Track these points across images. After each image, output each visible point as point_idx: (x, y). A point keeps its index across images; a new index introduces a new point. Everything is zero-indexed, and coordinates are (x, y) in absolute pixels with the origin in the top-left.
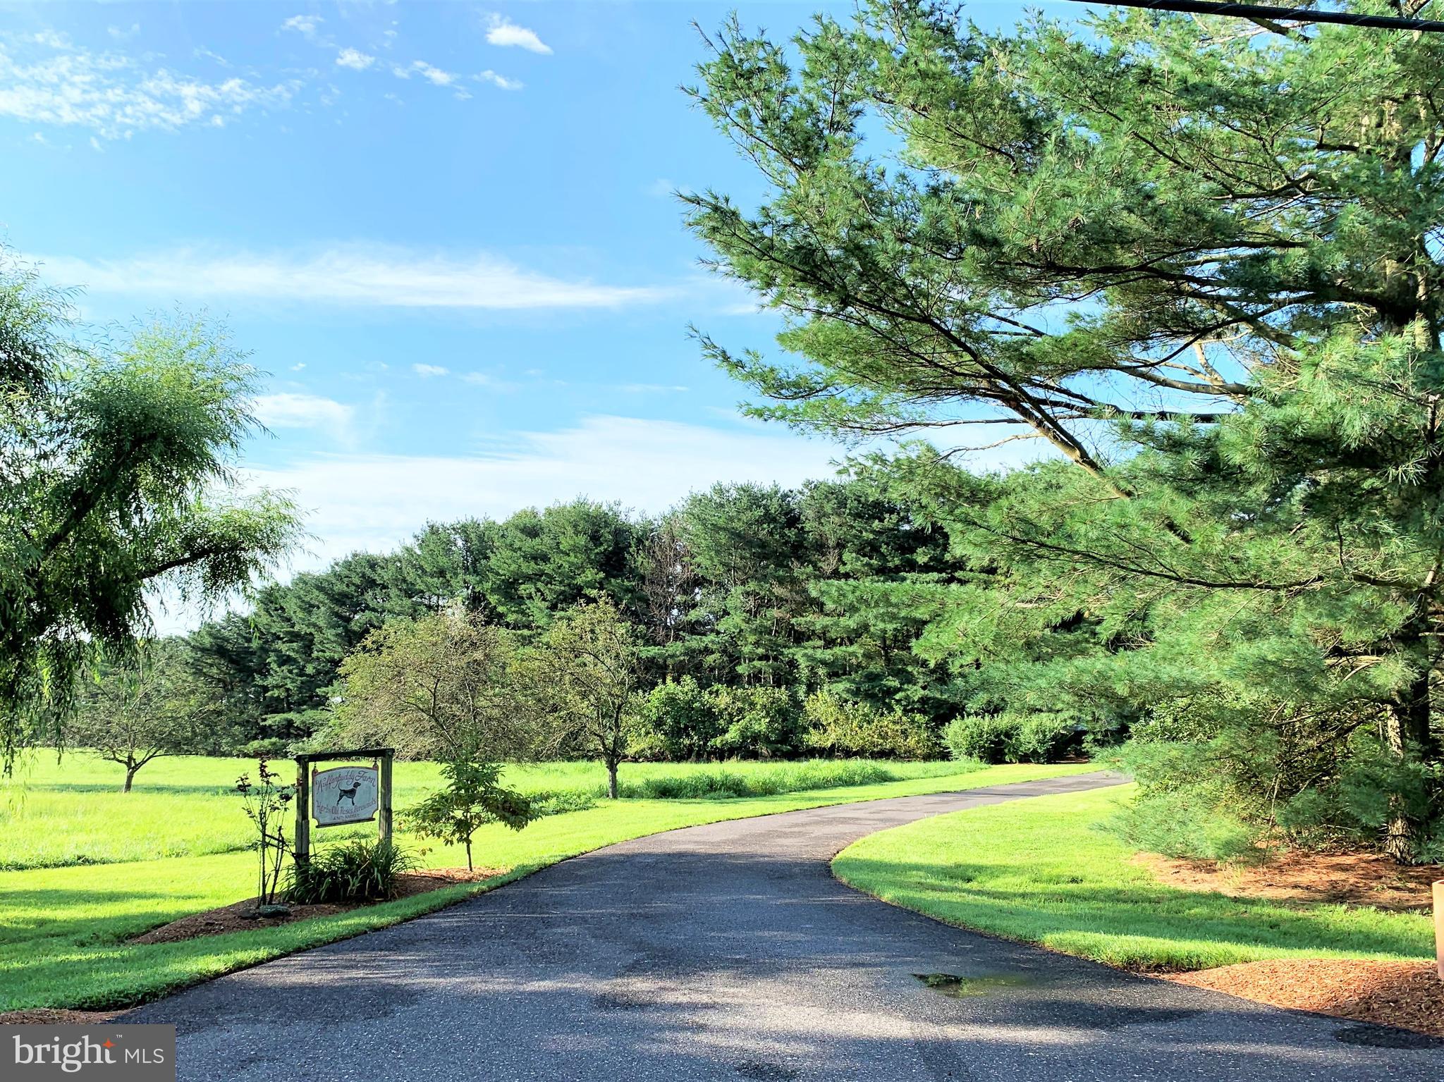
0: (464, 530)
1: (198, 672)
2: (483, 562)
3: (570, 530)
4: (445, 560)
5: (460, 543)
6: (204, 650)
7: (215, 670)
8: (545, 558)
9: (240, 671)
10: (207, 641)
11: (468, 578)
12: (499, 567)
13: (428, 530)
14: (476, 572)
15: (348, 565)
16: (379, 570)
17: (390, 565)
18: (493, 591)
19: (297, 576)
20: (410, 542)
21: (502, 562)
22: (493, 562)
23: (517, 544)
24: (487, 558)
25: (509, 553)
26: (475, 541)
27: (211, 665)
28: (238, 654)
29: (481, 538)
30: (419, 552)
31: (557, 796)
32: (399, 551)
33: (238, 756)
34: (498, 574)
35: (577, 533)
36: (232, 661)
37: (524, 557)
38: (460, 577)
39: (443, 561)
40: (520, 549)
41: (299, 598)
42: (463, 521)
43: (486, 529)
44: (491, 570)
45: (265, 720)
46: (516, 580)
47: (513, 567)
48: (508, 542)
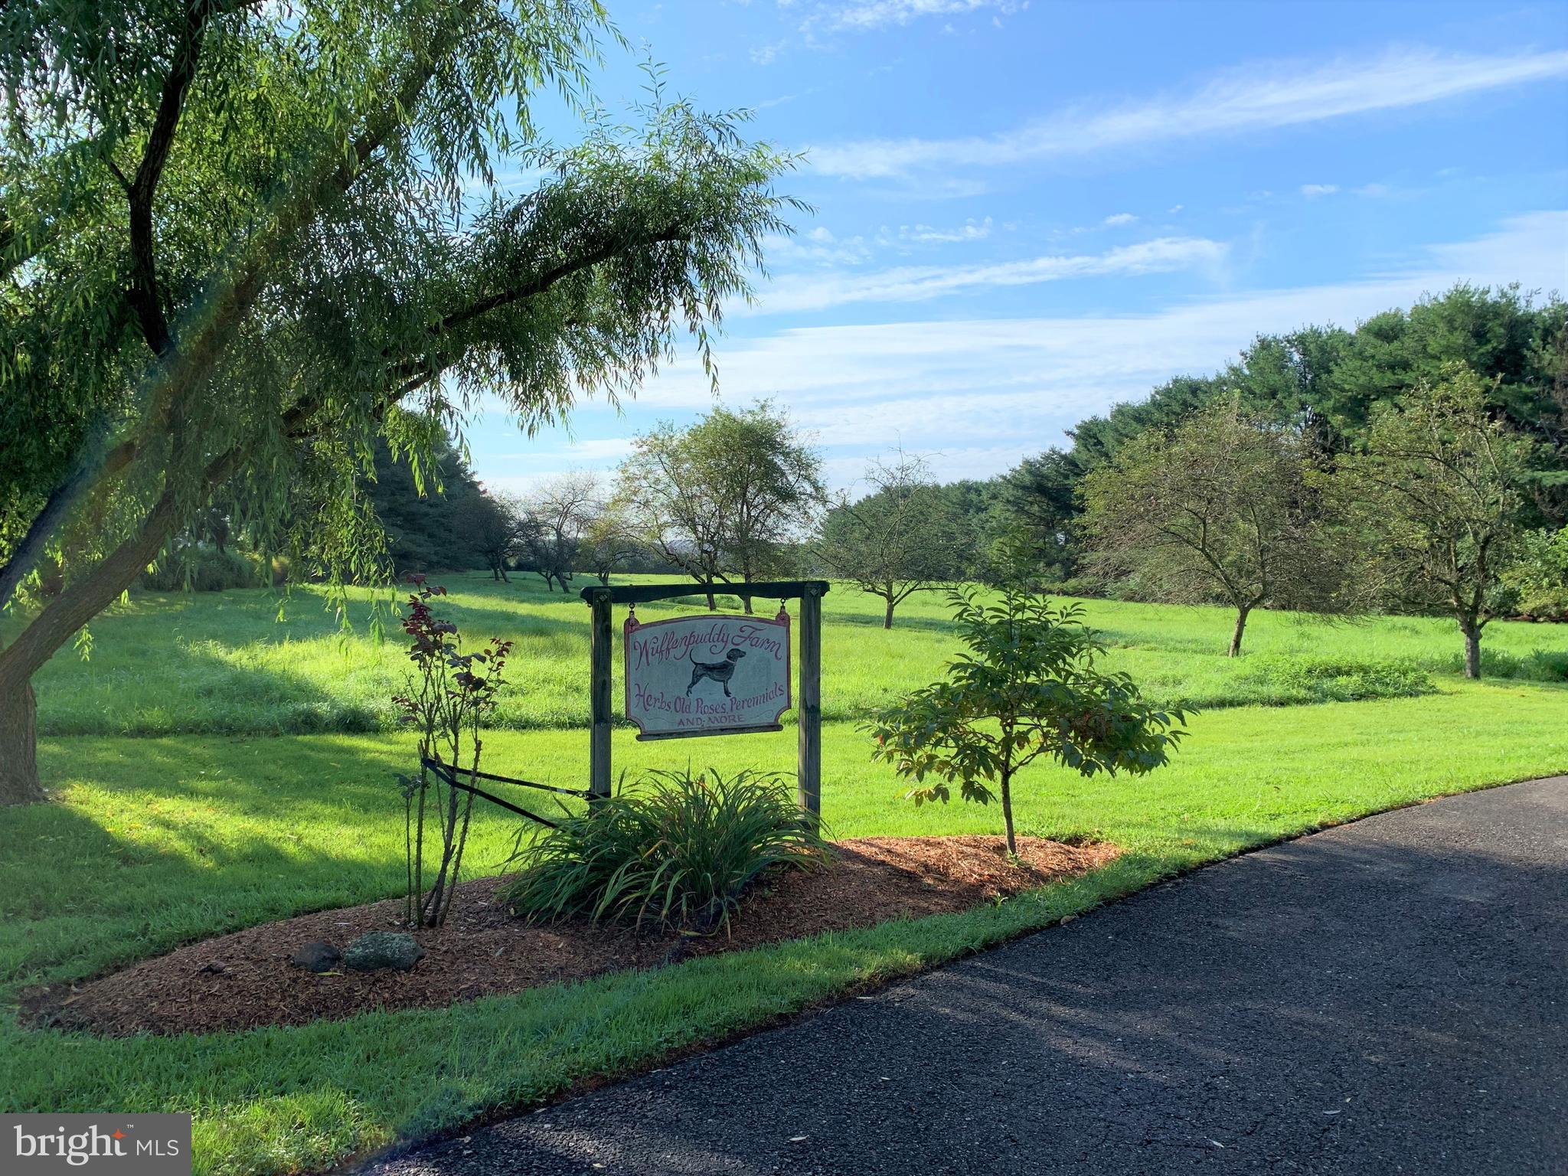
0: (1301, 342)
1: (1021, 510)
2: (1324, 376)
3: (1442, 328)
4: (1277, 377)
5: (1297, 357)
6: (1024, 488)
7: (1036, 508)
8: (1406, 366)
9: (1059, 508)
10: (1028, 479)
11: (1304, 397)
12: (1345, 381)
13: (1258, 345)
14: (1314, 389)
15: (1167, 392)
16: (1201, 396)
17: (1213, 389)
18: (1336, 410)
19: (1115, 408)
20: (1238, 361)
21: (1348, 376)
22: (1337, 374)
23: (1370, 351)
24: (1329, 372)
25: (1358, 363)
26: (1315, 353)
27: (1032, 503)
28: (1058, 490)
29: (1322, 349)
30: (1246, 372)
31: (1364, 670)
32: (1224, 372)
33: (1058, 594)
34: (1343, 390)
35: (1452, 329)
36: (1052, 499)
37: (1379, 367)
38: (1295, 396)
39: (1275, 379)
40: (1373, 357)
41: (1117, 430)
42: (1300, 330)
43: (1330, 337)
44: (1335, 386)
45: (1084, 558)
46: (1367, 396)
47: (1362, 380)
48: (1356, 350)
